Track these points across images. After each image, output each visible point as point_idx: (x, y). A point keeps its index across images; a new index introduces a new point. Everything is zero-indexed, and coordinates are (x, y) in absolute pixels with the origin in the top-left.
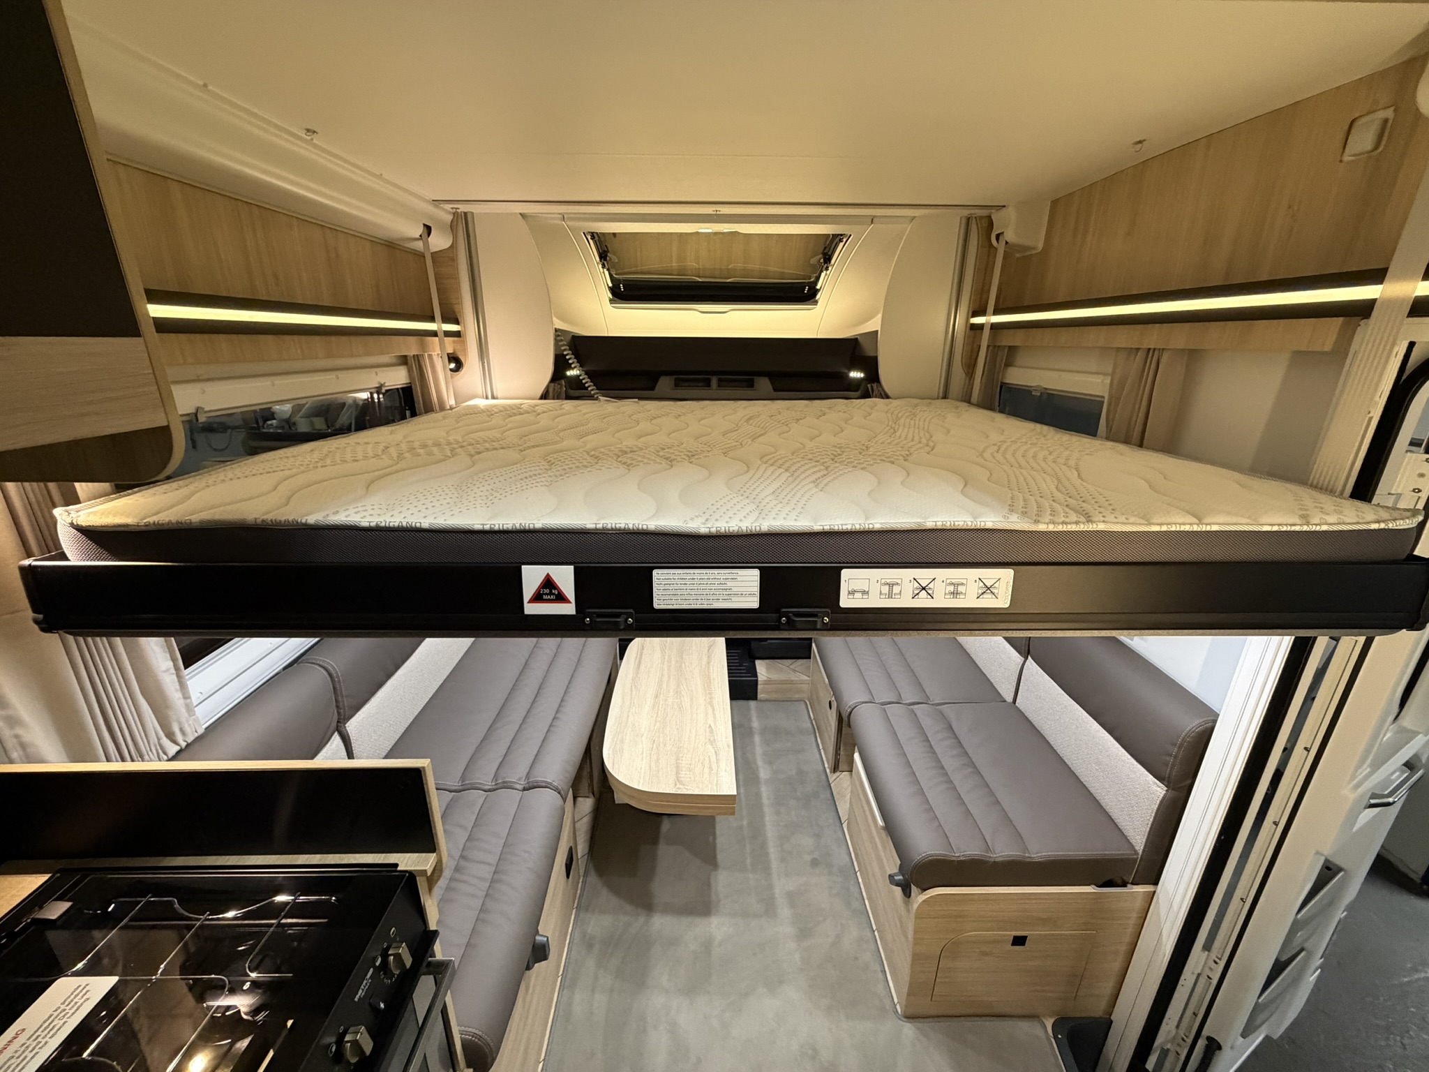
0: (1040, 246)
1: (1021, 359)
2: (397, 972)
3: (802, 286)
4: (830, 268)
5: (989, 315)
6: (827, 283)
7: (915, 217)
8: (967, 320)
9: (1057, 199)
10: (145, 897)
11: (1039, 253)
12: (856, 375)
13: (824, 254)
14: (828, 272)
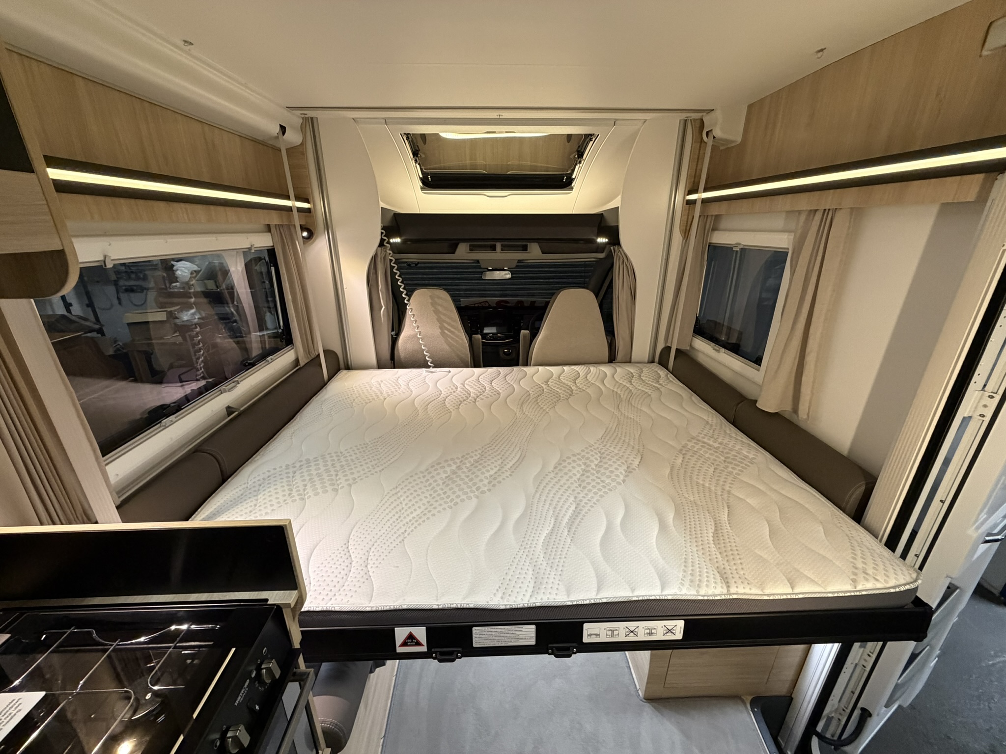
0: (739, 139)
1: (723, 224)
2: (268, 681)
3: (562, 176)
4: (582, 162)
5: (701, 193)
6: (580, 174)
7: (646, 120)
8: (684, 197)
9: (752, 104)
10: (70, 629)
11: (739, 144)
12: (602, 240)
13: (578, 151)
14: (581, 165)
